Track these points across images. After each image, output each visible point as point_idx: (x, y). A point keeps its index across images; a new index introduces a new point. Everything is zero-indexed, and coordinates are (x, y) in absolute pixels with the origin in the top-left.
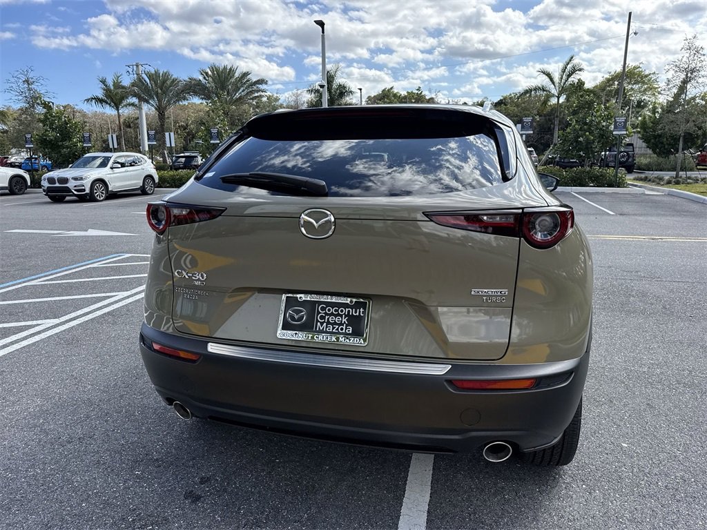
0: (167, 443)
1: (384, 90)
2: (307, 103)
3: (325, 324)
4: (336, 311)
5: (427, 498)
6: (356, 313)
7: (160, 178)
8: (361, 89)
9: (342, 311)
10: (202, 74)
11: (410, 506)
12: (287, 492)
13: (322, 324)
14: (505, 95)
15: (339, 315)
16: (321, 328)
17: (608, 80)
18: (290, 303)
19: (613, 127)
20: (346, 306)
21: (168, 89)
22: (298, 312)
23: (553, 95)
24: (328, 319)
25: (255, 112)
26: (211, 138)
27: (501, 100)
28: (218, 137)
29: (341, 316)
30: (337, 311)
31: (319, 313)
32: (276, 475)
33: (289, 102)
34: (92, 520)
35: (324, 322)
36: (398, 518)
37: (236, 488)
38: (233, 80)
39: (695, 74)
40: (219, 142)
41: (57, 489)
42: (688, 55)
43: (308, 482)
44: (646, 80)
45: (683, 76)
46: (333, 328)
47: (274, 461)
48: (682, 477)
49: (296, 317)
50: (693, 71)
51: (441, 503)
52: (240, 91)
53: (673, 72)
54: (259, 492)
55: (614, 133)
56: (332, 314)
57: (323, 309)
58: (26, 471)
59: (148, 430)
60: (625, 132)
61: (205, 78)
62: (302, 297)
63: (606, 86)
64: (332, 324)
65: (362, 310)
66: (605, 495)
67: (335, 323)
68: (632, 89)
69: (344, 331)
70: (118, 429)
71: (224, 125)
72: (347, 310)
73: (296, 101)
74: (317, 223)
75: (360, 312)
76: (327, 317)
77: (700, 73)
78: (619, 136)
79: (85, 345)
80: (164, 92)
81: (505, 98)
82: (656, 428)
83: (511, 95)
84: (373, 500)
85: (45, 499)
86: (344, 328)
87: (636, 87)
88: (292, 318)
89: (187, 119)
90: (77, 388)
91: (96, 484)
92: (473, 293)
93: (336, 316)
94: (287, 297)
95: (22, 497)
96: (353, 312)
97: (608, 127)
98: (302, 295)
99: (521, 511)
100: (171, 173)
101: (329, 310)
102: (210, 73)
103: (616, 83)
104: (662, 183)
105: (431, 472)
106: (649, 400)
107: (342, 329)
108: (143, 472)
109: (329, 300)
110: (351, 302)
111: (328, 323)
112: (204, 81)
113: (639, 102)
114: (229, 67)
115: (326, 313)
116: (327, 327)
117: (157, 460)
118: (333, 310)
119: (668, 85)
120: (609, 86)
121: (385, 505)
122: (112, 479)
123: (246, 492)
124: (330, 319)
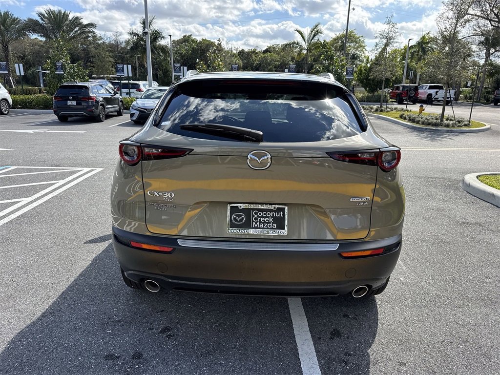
0: (120, 309)
1: (185, 36)
2: (125, 42)
3: (258, 223)
4: (264, 214)
5: (307, 324)
6: (278, 215)
7: (13, 101)
8: (170, 36)
9: (269, 214)
10: (39, 16)
11: (298, 329)
12: (219, 331)
13: (256, 223)
14: (269, 45)
15: (267, 217)
16: (256, 226)
17: (335, 40)
18: (234, 210)
19: (345, 73)
20: (271, 211)
21: (9, 27)
22: (239, 216)
23: (304, 49)
24: (260, 219)
25: (83, 47)
26: (56, 69)
27: (267, 49)
28: (62, 69)
29: (269, 217)
30: (266, 214)
31: (253, 216)
32: (207, 321)
33: (110, 41)
34: (92, 368)
35: (258, 222)
36: (294, 337)
37: (184, 332)
38: (67, 22)
39: (392, 40)
40: (63, 73)
41: (53, 351)
42: (388, 28)
43: (230, 323)
44: (357, 40)
45: (385, 41)
46: (264, 225)
47: (202, 312)
48: (436, 294)
49: (238, 219)
50: (390, 38)
51: (316, 325)
52: (74, 31)
53: (379, 39)
54: (201, 333)
55: (346, 77)
56: (262, 217)
57: (256, 213)
58: (21, 341)
59: (102, 301)
60: (352, 77)
61: (42, 19)
62: (242, 206)
63: (334, 44)
64: (263, 223)
65: (281, 213)
66: (401, 309)
67: (265, 222)
68: (350, 46)
69: (271, 227)
70: (78, 303)
71: (67, 60)
72: (272, 213)
73: (116, 41)
74: (259, 160)
75: (280, 214)
76: (259, 219)
77: (395, 40)
78: (349, 79)
79: (16, 242)
80: (6, 29)
81: (270, 48)
82: (414, 267)
83: (273, 45)
84: (275, 328)
85: (47, 359)
86: (271, 225)
87: (352, 45)
88: (236, 220)
89: (24, 51)
90: (27, 276)
91: (81, 343)
92: (351, 200)
93: (265, 217)
94: (231, 206)
95: (28, 360)
96: (275, 214)
97: (342, 73)
98: (241, 205)
99: (361, 324)
100: (22, 97)
101: (260, 214)
102: (46, 15)
103: (340, 41)
104: (373, 111)
105: (302, 307)
106: (406, 251)
107: (270, 226)
108: (113, 330)
109: (260, 208)
110: (275, 208)
111: (260, 222)
112: (41, 22)
113: (353, 55)
114: (63, 12)
115: (258, 216)
116: (259, 225)
117: (119, 321)
118: (262, 214)
119: (376, 46)
120: (336, 43)
121: (283, 330)
122: (92, 338)
123: (192, 335)
124: (261, 220)
